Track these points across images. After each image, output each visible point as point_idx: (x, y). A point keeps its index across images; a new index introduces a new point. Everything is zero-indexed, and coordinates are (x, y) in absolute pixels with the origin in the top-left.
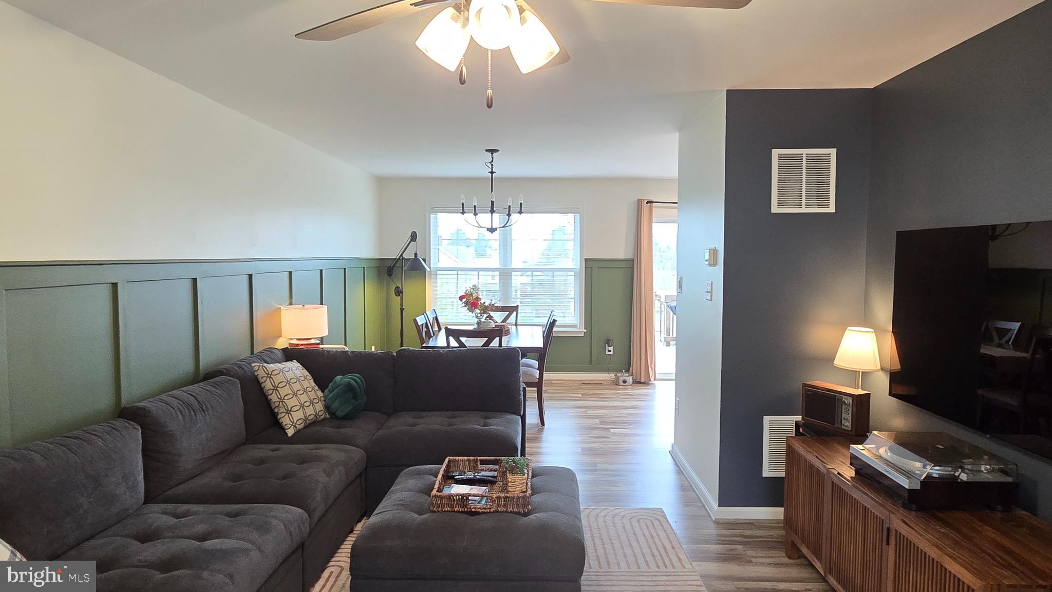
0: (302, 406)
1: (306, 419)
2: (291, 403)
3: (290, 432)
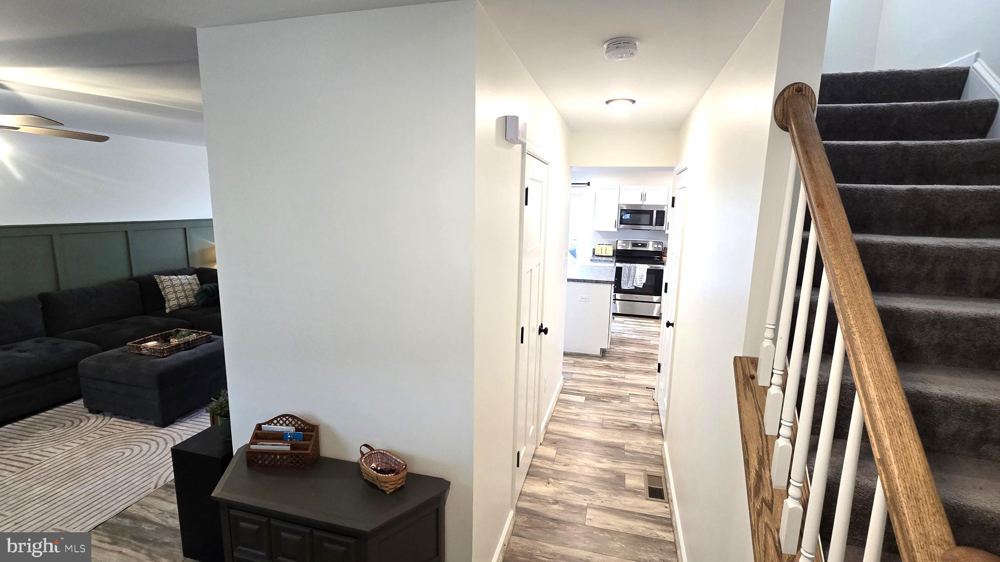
0: (177, 298)
1: (179, 305)
2: (171, 296)
3: (167, 311)
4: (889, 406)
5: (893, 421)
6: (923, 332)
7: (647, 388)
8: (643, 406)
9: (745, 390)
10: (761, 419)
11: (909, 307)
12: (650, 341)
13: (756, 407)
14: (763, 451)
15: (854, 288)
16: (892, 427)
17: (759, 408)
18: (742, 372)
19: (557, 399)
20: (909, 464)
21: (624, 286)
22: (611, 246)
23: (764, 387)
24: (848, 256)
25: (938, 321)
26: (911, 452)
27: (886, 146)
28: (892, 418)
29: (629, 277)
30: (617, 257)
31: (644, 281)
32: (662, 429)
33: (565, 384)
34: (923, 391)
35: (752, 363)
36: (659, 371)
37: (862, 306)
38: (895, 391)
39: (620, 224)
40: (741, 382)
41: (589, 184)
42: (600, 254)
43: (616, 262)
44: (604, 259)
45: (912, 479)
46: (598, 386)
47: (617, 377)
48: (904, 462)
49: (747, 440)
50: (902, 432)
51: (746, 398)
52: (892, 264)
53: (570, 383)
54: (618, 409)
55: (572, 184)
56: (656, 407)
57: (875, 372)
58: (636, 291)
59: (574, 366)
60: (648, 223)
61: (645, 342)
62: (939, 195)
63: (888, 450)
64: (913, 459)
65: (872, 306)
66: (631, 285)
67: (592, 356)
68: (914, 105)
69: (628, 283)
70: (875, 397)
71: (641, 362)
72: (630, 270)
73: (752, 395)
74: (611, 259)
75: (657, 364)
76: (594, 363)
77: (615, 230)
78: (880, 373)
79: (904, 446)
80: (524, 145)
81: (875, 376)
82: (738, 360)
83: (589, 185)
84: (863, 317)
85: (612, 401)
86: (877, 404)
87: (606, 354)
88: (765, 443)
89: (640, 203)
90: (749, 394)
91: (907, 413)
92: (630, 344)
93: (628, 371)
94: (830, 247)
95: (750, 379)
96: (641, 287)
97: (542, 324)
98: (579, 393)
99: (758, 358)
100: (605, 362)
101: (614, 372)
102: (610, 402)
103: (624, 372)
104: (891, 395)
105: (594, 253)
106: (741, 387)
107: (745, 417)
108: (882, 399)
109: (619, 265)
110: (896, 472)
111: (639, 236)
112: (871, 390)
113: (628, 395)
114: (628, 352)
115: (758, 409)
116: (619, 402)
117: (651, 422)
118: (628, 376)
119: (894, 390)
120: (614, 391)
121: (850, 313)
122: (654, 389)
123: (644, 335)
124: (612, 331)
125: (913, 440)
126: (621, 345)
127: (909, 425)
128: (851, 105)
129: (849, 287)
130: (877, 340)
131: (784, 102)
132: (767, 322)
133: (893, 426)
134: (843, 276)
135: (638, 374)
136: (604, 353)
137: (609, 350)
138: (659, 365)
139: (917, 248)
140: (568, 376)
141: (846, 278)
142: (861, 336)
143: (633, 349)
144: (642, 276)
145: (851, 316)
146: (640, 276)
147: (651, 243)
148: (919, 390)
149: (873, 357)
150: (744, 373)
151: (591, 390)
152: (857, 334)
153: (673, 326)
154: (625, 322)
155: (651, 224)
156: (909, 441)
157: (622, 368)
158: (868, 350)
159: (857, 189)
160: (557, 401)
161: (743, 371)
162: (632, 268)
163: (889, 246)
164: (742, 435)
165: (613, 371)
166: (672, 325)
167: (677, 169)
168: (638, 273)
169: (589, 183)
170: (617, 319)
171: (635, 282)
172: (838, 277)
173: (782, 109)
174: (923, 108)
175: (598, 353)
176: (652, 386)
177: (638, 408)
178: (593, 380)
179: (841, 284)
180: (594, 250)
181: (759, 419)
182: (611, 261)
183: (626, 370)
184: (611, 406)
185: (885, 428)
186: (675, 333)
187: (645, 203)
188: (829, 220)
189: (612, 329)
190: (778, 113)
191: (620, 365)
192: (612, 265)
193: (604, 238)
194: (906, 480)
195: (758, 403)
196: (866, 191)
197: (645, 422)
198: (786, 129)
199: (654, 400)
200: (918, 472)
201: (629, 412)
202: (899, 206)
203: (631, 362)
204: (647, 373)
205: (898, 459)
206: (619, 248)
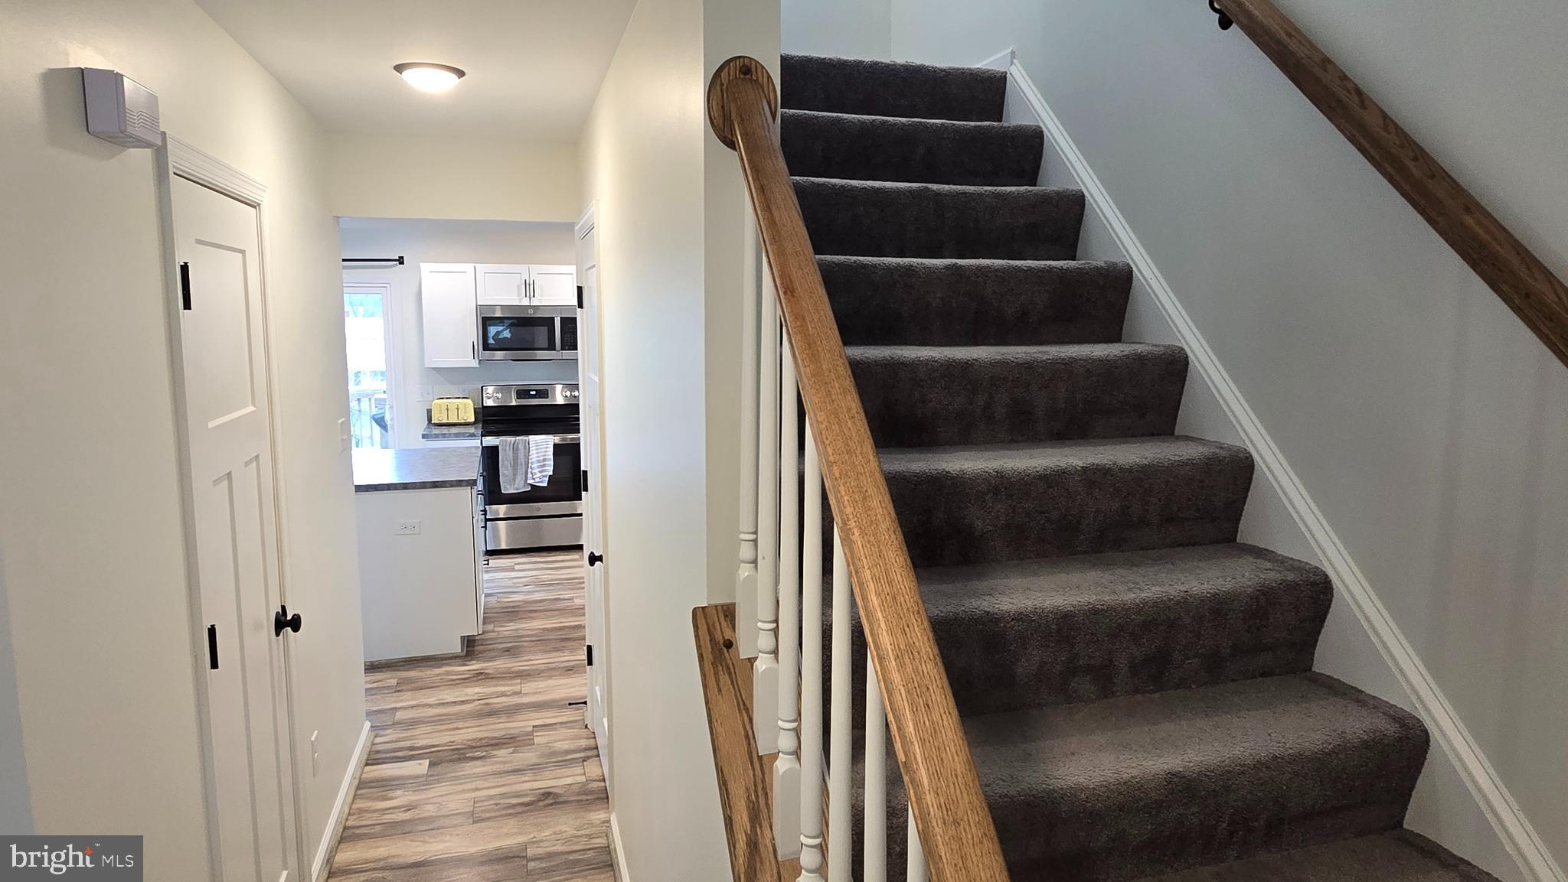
4: (909, 658)
5: (916, 685)
6: (985, 509)
7: (570, 704)
8: (565, 746)
9: (716, 674)
10: (748, 727)
11: (963, 467)
12: (571, 599)
13: (738, 704)
14: (756, 791)
15: (848, 446)
16: (917, 698)
17: (744, 704)
18: (708, 638)
19: (356, 782)
20: (942, 759)
21: (507, 488)
22: (469, 401)
23: (749, 659)
24: (837, 385)
25: (1002, 486)
26: (944, 735)
27: (911, 191)
28: (915, 682)
29: (515, 466)
30: (485, 423)
31: (550, 472)
32: (606, 787)
33: (378, 740)
34: (990, 609)
35: (726, 616)
36: (590, 663)
37: (862, 478)
38: (916, 629)
39: (484, 350)
40: (708, 657)
41: (401, 261)
42: (445, 421)
43: (482, 436)
44: (454, 430)
45: (948, 786)
46: (460, 725)
47: (503, 694)
48: (935, 758)
49: (727, 777)
50: (930, 705)
51: (720, 690)
52: (936, 395)
53: (391, 735)
54: (507, 767)
55: (344, 260)
56: (591, 742)
57: (886, 598)
58: (535, 495)
59: (399, 691)
60: (546, 346)
61: (563, 605)
62: (986, 276)
63: (912, 743)
64: (948, 749)
65: (878, 475)
66: (522, 482)
67: (446, 659)
68: (942, 124)
69: (514, 480)
70: (889, 647)
71: (557, 650)
72: (515, 449)
73: (730, 682)
74: (472, 430)
75: (585, 648)
76: (448, 673)
77: (475, 364)
78: (894, 598)
79: (934, 728)
80: (161, 154)
81: (886, 606)
82: (699, 613)
83: (402, 263)
84: (865, 498)
85: (495, 752)
86: (892, 659)
87: (476, 648)
88: (758, 772)
89: (525, 302)
90: (725, 679)
91: (936, 664)
92: (531, 615)
93: (529, 675)
94: (808, 370)
95: (725, 650)
96: (545, 485)
97: (283, 608)
98: (412, 754)
99: (735, 603)
100: (475, 666)
101: (496, 686)
102: (490, 757)
103: (519, 681)
104: (911, 638)
105: (430, 420)
106: (708, 666)
107: (719, 729)
108: (900, 648)
109: (490, 441)
110: (925, 781)
111: (529, 373)
112: (882, 634)
113: (531, 729)
114: (524, 633)
115: (742, 707)
116: (511, 750)
117: (582, 779)
118: (528, 687)
119: (916, 626)
120: (499, 727)
121: (843, 493)
122: (585, 703)
123: (560, 590)
124: (486, 591)
125: (947, 712)
126: (511, 621)
127: (940, 686)
128: (857, 116)
129: (840, 444)
130: (887, 537)
131: (722, 91)
132: (741, 529)
133: (917, 695)
134: (830, 423)
135: (550, 677)
136: (471, 646)
137: (482, 637)
138: (589, 648)
139: (966, 366)
140: (387, 719)
141: (836, 427)
142: (863, 533)
143: (537, 624)
144: (544, 460)
145: (846, 498)
146: (539, 461)
147: (559, 388)
148: (986, 609)
149: (881, 572)
150: (712, 639)
151: (441, 738)
152: (855, 530)
153: (602, 561)
154: (517, 567)
155: (551, 347)
156: (941, 716)
157: (513, 672)
158: (874, 560)
159: (874, 266)
160: (358, 788)
161: (710, 636)
162: (521, 447)
163: (927, 364)
164: (717, 768)
165: (494, 682)
166: (600, 558)
167: (579, 226)
168: (534, 456)
169: (402, 258)
170: (494, 562)
171: (530, 475)
172: (824, 426)
173: (720, 103)
174: (957, 130)
175: (457, 648)
176: (581, 698)
177: (553, 754)
178: (446, 715)
179: (827, 439)
180: (429, 412)
181: (745, 728)
182: (472, 435)
183: (523, 675)
184: (493, 764)
185: (906, 702)
186: (606, 573)
187: (535, 302)
188: (804, 319)
189: (485, 587)
190: (715, 113)
191: (508, 665)
192: (476, 442)
193: (451, 384)
194: (939, 791)
195: (741, 695)
196: (889, 269)
197: (569, 781)
198: (731, 144)
199: (586, 727)
200: (956, 770)
201: (535, 768)
202: (938, 295)
203: (534, 653)
204: (570, 670)
205: (927, 755)
206: (489, 403)
